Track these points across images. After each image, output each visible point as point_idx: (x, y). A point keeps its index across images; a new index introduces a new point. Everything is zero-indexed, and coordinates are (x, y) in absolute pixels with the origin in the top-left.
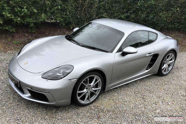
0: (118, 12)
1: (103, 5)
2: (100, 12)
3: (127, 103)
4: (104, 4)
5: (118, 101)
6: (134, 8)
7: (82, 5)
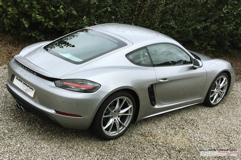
0: (192, 21)
1: (170, 9)
2: (166, 18)
3: (206, 143)
4: (172, 7)
5: (194, 140)
6: (216, 15)
7: (141, 7)
